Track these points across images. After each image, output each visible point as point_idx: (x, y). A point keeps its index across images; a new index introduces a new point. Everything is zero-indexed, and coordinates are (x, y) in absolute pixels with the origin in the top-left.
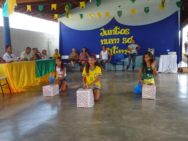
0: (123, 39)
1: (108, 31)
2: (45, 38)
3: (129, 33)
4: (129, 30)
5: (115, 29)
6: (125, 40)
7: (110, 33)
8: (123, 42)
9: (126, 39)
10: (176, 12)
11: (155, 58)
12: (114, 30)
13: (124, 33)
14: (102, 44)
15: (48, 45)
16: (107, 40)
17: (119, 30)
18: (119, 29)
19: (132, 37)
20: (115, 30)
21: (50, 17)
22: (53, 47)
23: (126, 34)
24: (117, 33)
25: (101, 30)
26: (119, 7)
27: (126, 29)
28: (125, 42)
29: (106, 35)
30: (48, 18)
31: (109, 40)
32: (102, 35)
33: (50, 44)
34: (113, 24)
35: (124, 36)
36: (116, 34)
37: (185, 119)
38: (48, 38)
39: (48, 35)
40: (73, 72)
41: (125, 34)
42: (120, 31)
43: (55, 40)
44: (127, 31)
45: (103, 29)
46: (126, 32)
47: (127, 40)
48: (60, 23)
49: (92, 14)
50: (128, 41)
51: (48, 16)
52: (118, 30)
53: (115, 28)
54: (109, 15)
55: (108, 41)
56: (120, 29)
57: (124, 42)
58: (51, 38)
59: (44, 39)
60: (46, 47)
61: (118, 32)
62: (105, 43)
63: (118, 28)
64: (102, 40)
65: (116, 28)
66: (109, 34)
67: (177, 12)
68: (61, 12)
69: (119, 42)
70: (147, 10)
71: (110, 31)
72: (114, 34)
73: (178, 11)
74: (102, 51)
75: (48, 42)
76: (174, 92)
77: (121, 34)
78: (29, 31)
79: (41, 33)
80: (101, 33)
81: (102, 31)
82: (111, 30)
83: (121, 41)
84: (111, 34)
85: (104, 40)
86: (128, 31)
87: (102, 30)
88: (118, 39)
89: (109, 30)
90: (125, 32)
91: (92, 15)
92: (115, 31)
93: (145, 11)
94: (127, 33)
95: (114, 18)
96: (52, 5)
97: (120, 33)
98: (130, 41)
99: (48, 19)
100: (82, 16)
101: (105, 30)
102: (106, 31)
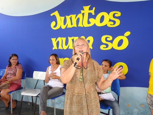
0: (103, 39)
1: (68, 18)
3: (118, 22)
4: (119, 14)
5: (82, 12)
6: (106, 40)
7: (72, 24)
8: (102, 47)
9: (110, 38)
12: (80, 16)
13: (106, 22)
14: (55, 47)
16: (64, 39)
17: (93, 14)
18: (93, 12)
19: (128, 33)
20: (83, 14)
23: (110, 25)
24: (89, 23)
25: (52, 15)
27: (112, 13)
28: (107, 46)
29: (63, 27)
31: (70, 39)
32: (55, 27)
35: (105, 30)
36: (86, 25)
41: (109, 25)
42: (94, 17)
44: (114, 17)
45: (56, 13)
46: (110, 20)
47: (111, 42)
50: (114, 45)
52: (90, 16)
53: (83, 10)
55: (67, 43)
56: (97, 13)
57: (105, 46)
61: (91, 20)
62: (60, 47)
63: (91, 9)
64: (53, 40)
65: (86, 10)
66: (70, 26)
69: (92, 46)
71: (71, 18)
72: (80, 25)
77: (99, 24)
80: (53, 23)
81: (54, 18)
82: (73, 16)
83: (97, 43)
84: (75, 25)
85: (59, 39)
87: (54, 16)
88: (91, 39)
89: (70, 16)
94: (115, 22)
97: (96, 22)
98: (120, 43)
101: (61, 15)
102: (63, 18)
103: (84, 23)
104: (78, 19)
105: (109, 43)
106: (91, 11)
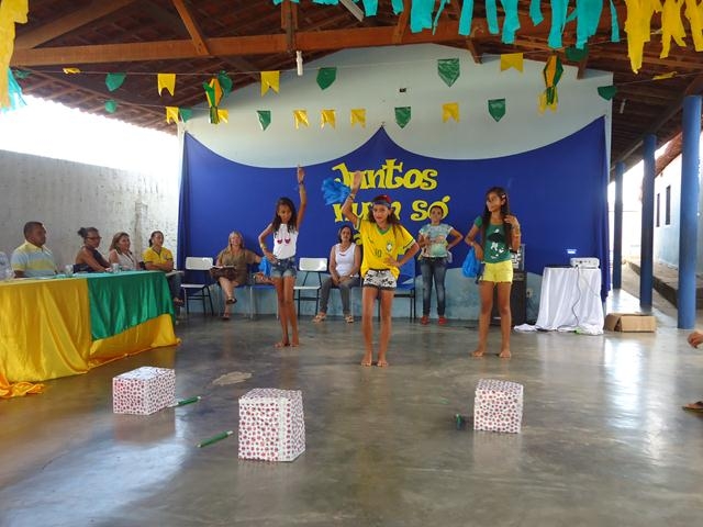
0: (415, 206)
2: (128, 190)
3: (434, 184)
4: (435, 173)
5: (384, 167)
6: (419, 207)
7: (368, 183)
8: (414, 217)
9: (425, 204)
10: (596, 121)
11: (525, 278)
12: (381, 172)
13: (418, 183)
14: (339, 218)
15: (138, 216)
17: (401, 171)
18: (400, 168)
19: (447, 199)
20: (386, 171)
21: (149, 115)
22: (155, 223)
23: (424, 186)
24: (394, 183)
25: (334, 169)
26: (403, 91)
27: (426, 172)
28: (421, 215)
30: (140, 118)
31: (365, 206)
33: (143, 211)
34: (377, 150)
35: (418, 194)
36: (390, 186)
37: (619, 505)
38: (137, 190)
39: (140, 180)
40: (226, 319)
41: (422, 188)
42: (402, 175)
43: (162, 197)
44: (429, 177)
45: (342, 167)
46: (424, 181)
48: (187, 136)
49: (304, 112)
51: (143, 112)
52: (396, 173)
53: (385, 164)
54: (364, 120)
56: (405, 170)
57: (418, 215)
58: (149, 190)
59: (121, 192)
60: (128, 221)
61: (398, 179)
63: (396, 164)
64: (336, 207)
65: (390, 164)
67: (601, 121)
68: (190, 98)
70: (497, 109)
71: (366, 175)
72: (381, 185)
73: (602, 118)
74: (338, 245)
75: (138, 206)
76: (587, 406)
77: (409, 186)
78: (66, 162)
79: (113, 170)
81: (339, 174)
82: (371, 173)
83: (407, 210)
84: (372, 185)
86: (433, 178)
87: (338, 171)
88: (397, 205)
89: (365, 172)
90: (422, 179)
91: (303, 117)
92: (387, 176)
93: (491, 110)
94: (430, 184)
95: (382, 129)
96: (160, 75)
97: (405, 182)
99: (140, 123)
100: (265, 117)
101: (349, 170)
103: (387, 183)
104: (378, 176)
105: (423, 212)
106: (396, 167)
